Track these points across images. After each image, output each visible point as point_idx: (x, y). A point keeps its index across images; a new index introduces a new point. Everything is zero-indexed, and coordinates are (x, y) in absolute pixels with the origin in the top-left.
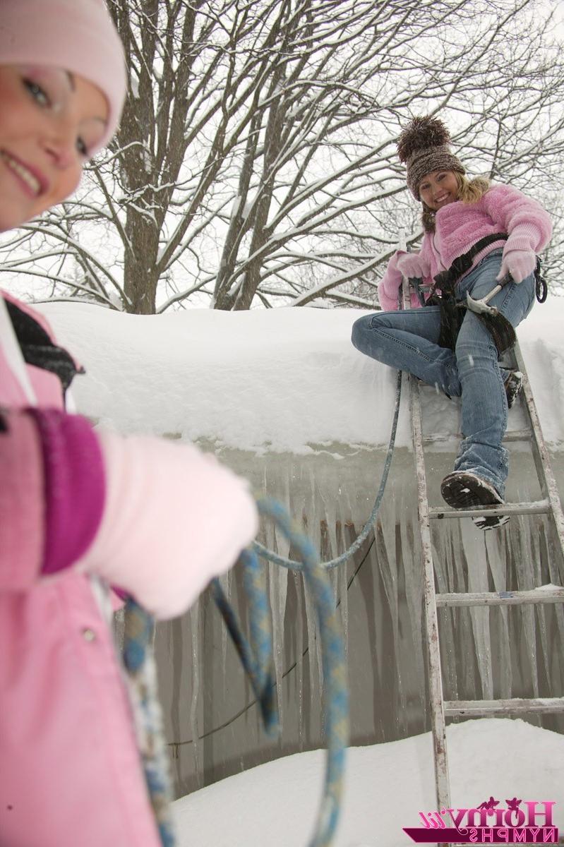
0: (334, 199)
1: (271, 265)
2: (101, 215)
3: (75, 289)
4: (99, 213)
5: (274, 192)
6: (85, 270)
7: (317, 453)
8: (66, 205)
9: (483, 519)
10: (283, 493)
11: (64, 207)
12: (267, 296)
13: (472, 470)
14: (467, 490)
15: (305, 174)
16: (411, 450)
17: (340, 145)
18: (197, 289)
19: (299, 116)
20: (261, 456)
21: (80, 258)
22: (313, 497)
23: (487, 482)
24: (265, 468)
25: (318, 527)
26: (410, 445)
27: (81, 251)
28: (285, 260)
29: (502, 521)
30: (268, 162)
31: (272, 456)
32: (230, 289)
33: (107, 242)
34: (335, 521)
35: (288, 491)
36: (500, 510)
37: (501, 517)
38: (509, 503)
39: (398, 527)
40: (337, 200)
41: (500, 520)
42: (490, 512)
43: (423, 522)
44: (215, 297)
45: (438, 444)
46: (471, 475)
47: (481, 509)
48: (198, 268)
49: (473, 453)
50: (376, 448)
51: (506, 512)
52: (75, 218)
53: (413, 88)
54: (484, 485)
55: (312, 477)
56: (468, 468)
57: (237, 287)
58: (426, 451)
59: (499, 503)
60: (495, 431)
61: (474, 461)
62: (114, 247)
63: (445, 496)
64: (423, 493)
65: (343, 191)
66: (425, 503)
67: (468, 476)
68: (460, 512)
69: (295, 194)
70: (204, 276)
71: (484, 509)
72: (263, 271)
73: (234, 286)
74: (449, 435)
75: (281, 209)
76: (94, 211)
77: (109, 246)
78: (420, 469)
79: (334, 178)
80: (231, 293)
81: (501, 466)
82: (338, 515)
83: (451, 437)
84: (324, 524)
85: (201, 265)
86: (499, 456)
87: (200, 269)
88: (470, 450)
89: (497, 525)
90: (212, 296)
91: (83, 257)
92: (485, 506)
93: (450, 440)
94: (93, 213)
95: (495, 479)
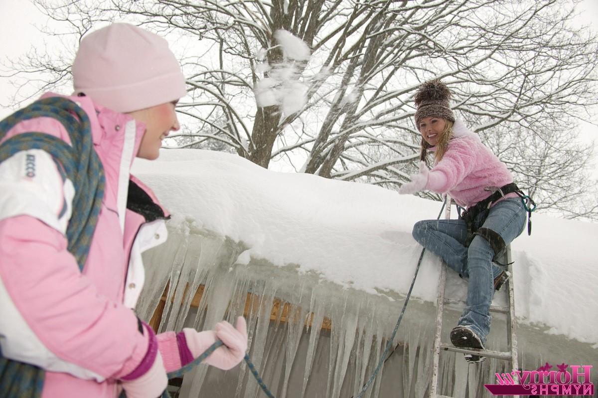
0: (403, 104)
1: (353, 140)
2: (245, 84)
3: (218, 130)
4: (244, 82)
5: (364, 92)
6: (228, 119)
7: (380, 295)
8: (224, 73)
9: (470, 356)
10: (355, 314)
11: (222, 74)
12: (345, 160)
13: (469, 326)
14: (465, 338)
15: (387, 85)
16: (435, 305)
17: (414, 68)
18: (300, 146)
19: (391, 44)
20: (346, 289)
21: (227, 110)
22: (372, 321)
23: (477, 335)
24: (347, 297)
25: (371, 338)
26: (435, 302)
27: (228, 107)
28: (363, 139)
29: (481, 359)
30: (364, 71)
31: (352, 291)
32: (322, 151)
33: (245, 101)
34: (382, 337)
35: (358, 313)
36: (481, 352)
37: (481, 357)
38: (487, 350)
39: (418, 349)
40: (405, 105)
41: (480, 359)
42: (476, 352)
43: (436, 350)
44: (312, 155)
45: (451, 305)
46: (469, 329)
47: (469, 350)
48: (302, 132)
49: (470, 316)
50: (415, 299)
51: (485, 355)
52: (228, 83)
53: (470, 38)
54: (476, 336)
55: (374, 309)
56: (467, 325)
57: (328, 151)
58: (444, 307)
59: (482, 348)
60: (485, 305)
61: (471, 322)
62: (248, 105)
63: (452, 339)
64: (439, 333)
65: (410, 100)
66: (439, 339)
67: (467, 330)
68: (458, 349)
69: (378, 96)
70: (305, 138)
71: (473, 350)
72: (347, 143)
73: (326, 150)
74: (459, 301)
75: (367, 105)
76: (242, 81)
77: (245, 104)
78: (439, 319)
79: (407, 91)
80: (322, 154)
81: (486, 327)
82: (384, 334)
83: (460, 302)
84: (375, 337)
85: (304, 130)
86: (485, 321)
87: (303, 132)
88: (468, 314)
89: (478, 361)
90: (309, 153)
91: (229, 111)
92: (474, 349)
93: (459, 304)
94: (241, 82)
95: (481, 334)
